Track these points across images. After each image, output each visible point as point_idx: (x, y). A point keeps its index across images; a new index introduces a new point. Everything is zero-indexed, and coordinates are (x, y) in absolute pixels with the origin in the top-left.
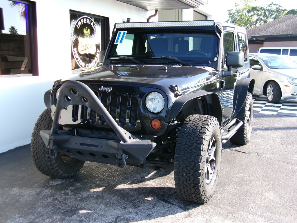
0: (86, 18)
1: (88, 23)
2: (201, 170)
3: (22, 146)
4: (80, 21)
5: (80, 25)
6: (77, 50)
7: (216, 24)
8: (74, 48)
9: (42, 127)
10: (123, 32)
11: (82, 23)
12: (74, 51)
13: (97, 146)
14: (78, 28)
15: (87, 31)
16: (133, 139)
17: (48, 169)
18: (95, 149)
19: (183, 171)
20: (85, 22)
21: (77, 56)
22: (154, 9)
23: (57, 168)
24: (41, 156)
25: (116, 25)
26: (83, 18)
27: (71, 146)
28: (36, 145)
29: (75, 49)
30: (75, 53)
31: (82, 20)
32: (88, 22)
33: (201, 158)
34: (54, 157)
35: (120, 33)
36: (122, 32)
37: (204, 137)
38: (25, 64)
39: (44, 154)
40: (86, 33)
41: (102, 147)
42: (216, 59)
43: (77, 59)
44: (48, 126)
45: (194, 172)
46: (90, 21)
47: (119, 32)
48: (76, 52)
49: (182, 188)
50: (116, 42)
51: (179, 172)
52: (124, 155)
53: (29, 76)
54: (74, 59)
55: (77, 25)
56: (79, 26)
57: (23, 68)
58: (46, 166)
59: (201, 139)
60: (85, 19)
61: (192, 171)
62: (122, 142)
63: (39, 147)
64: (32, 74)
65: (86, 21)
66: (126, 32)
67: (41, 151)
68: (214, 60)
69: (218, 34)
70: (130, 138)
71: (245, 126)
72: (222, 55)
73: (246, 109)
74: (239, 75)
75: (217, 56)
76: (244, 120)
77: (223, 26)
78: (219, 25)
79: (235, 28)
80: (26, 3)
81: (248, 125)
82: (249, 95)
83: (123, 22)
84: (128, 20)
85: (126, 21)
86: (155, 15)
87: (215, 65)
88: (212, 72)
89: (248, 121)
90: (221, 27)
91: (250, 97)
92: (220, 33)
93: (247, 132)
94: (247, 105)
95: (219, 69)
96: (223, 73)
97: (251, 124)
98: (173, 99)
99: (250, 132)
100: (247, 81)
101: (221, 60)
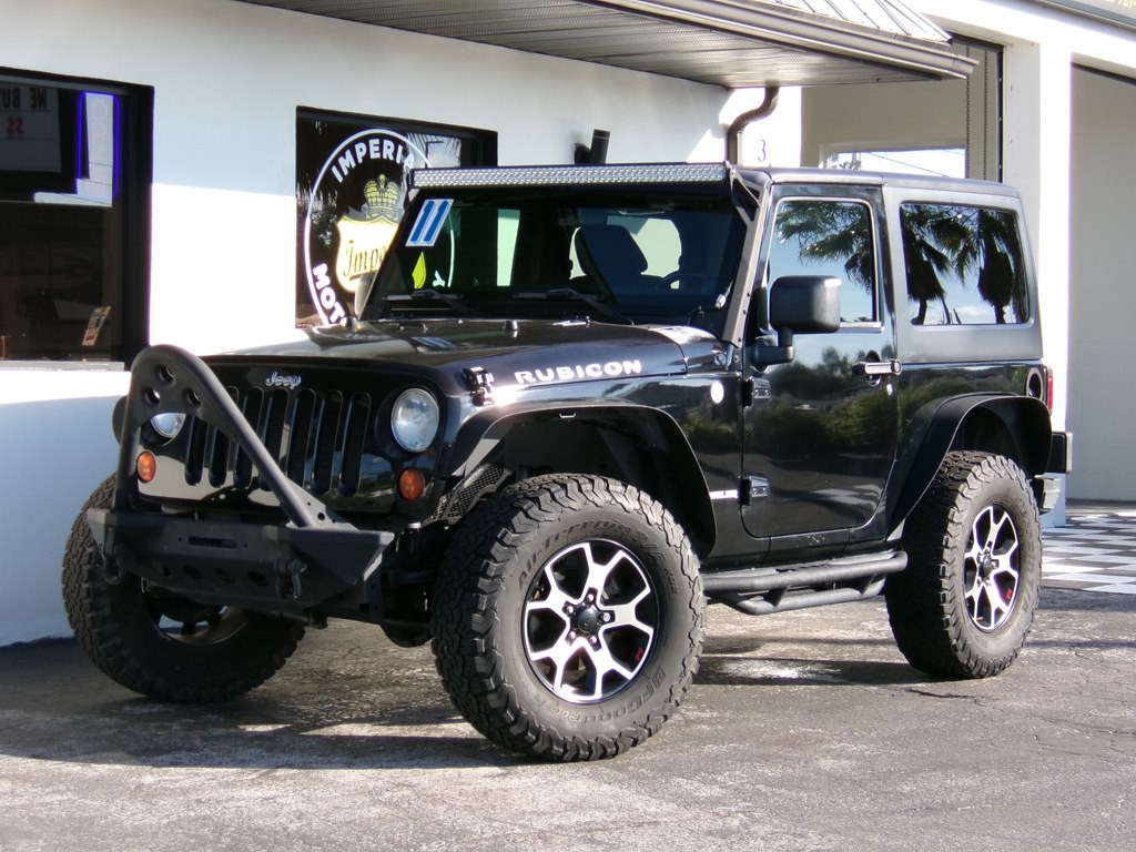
0: (382, 137)
1: (391, 158)
4: (348, 153)
5: (350, 169)
6: (331, 273)
7: (732, 178)
8: (315, 263)
10: (441, 201)
12: (315, 279)
13: (233, 545)
14: (340, 179)
15: (381, 191)
16: (334, 521)
20: (374, 155)
21: (328, 298)
22: (762, 79)
25: (415, 179)
27: (166, 548)
29: (322, 269)
30: (319, 286)
31: (362, 145)
32: (388, 153)
34: (116, 578)
35: (431, 204)
36: (438, 202)
38: (97, 324)
40: (379, 200)
41: (246, 546)
42: (722, 300)
43: (329, 312)
46: (400, 148)
47: (427, 202)
48: (324, 281)
50: (414, 239)
52: (296, 563)
53: (110, 369)
54: (314, 311)
55: (334, 169)
56: (346, 172)
57: (90, 337)
60: (377, 141)
62: (291, 525)
64: (122, 364)
65: (381, 151)
66: (451, 202)
68: (715, 302)
69: (741, 211)
70: (321, 517)
71: (944, 586)
72: (748, 287)
73: (950, 517)
74: (889, 370)
75: (729, 290)
76: (941, 560)
77: (774, 183)
78: (752, 179)
79: (880, 186)
80: (118, 91)
81: (1007, 601)
82: (984, 462)
83: (574, 149)
84: (601, 138)
85: (589, 145)
86: (766, 109)
87: (717, 322)
88: (685, 345)
89: (1004, 581)
90: (761, 184)
91: (986, 469)
92: (752, 209)
93: (960, 614)
94: (959, 500)
95: (731, 338)
96: (757, 353)
97: (1025, 595)
98: (468, 410)
99: (1015, 631)
100: (969, 402)
101: (745, 304)
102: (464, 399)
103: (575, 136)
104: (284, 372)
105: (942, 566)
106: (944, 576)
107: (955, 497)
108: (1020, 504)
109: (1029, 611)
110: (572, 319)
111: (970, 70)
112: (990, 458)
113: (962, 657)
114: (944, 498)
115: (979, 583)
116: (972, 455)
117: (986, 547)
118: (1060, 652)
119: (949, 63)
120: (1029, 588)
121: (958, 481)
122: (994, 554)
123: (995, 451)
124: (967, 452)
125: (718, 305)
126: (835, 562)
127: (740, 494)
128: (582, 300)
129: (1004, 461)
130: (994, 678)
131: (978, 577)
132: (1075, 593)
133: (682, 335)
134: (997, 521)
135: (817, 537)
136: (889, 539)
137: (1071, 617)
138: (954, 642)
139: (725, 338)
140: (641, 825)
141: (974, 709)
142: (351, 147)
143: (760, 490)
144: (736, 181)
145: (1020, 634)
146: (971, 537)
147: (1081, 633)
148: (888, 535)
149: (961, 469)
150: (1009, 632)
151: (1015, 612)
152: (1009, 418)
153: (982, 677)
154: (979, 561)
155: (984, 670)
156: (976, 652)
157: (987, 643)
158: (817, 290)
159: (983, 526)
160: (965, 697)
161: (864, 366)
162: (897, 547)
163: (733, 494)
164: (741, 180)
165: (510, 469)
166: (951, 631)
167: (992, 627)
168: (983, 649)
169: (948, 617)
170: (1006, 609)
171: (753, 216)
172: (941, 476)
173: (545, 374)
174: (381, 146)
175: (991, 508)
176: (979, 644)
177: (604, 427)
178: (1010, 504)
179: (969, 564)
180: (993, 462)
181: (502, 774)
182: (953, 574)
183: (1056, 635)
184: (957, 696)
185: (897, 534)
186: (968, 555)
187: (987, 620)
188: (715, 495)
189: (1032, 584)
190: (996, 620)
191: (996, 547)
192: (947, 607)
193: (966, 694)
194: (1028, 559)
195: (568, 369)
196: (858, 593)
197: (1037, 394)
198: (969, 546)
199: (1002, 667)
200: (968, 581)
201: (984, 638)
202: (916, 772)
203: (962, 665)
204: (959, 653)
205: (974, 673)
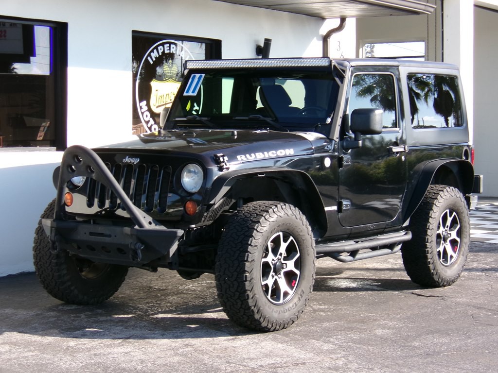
0: (170, 43)
1: (174, 52)
2: (247, 272)
4: (155, 51)
5: (156, 58)
6: (148, 105)
7: (333, 64)
8: (140, 101)
10: (200, 75)
11: (160, 54)
12: (141, 108)
13: (110, 236)
14: (152, 62)
15: (170, 68)
16: (156, 225)
17: (56, 283)
18: (107, 240)
19: (224, 274)
20: (167, 52)
21: (147, 116)
24: (47, 262)
25: (187, 65)
26: (163, 45)
27: (79, 237)
29: (144, 103)
30: (143, 111)
31: (161, 47)
32: (173, 50)
33: (248, 255)
34: (56, 251)
35: (195, 76)
36: (198, 75)
37: (255, 228)
38: (43, 131)
39: (50, 259)
40: (169, 71)
41: (115, 236)
42: (329, 120)
43: (147, 122)
45: (238, 275)
46: (178, 48)
47: (192, 75)
48: (145, 108)
50: (187, 92)
51: (220, 275)
52: (139, 244)
53: (49, 150)
54: (141, 122)
55: (149, 58)
56: (154, 59)
57: (40, 136)
58: (52, 278)
59: (252, 230)
60: (168, 45)
61: (236, 273)
62: (137, 227)
64: (55, 148)
65: (170, 49)
66: (203, 75)
67: (46, 255)
68: (326, 121)
69: (337, 79)
70: (150, 223)
71: (428, 246)
72: (341, 114)
73: (430, 215)
74: (403, 150)
75: (332, 115)
76: (427, 235)
77: (351, 66)
78: (341, 65)
79: (398, 66)
80: (52, 25)
81: (455, 252)
82: (445, 190)
83: (256, 47)
84: (268, 42)
85: (262, 45)
86: (340, 28)
87: (327, 130)
88: (313, 141)
89: (454, 243)
90: (346, 67)
91: (446, 193)
92: (342, 78)
93: (435, 259)
94: (434, 208)
95: (333, 137)
96: (345, 144)
97: (463, 249)
98: (216, 173)
99: (458, 265)
100: (438, 163)
101: (339, 121)
102: (215, 168)
103: (256, 41)
104: (132, 156)
105: (427, 237)
106: (428, 242)
107: (432, 206)
108: (461, 208)
109: (465, 256)
110: (261, 129)
111: (432, 10)
112: (447, 188)
113: (436, 278)
114: (428, 207)
115: (443, 244)
116: (439, 187)
117: (446, 228)
118: (478, 274)
119: (423, 7)
120: (465, 246)
121: (433, 199)
122: (450, 231)
123: (450, 185)
124: (437, 185)
125: (327, 122)
126: (379, 237)
127: (338, 208)
128: (265, 120)
129: (454, 189)
130: (450, 287)
131: (442, 242)
132: (481, 243)
133: (311, 136)
134: (450, 216)
135: (372, 226)
136: (404, 226)
137: (481, 256)
138: (432, 271)
139: (330, 138)
140: (298, 365)
141: (442, 302)
142: (156, 48)
143: (347, 206)
144: (334, 66)
145: (461, 266)
146: (439, 224)
147: (486, 264)
148: (403, 224)
149: (435, 193)
150: (456, 266)
151: (458, 257)
152: (455, 170)
153: (445, 286)
154: (443, 235)
155: (445, 283)
156: (442, 275)
157: (446, 271)
158: (372, 115)
159: (445, 219)
160: (438, 296)
161: (391, 149)
162: (406, 228)
163: (335, 208)
164: (336, 65)
165: (235, 199)
166: (431, 266)
167: (449, 263)
168: (445, 274)
169: (430, 260)
170: (455, 255)
171: (342, 82)
172: (426, 197)
173: (251, 156)
174: (170, 47)
175: (448, 211)
176: (443, 272)
177: (277, 179)
178: (456, 208)
179: (439, 236)
180: (449, 190)
181: (233, 339)
182: (432, 241)
183: (475, 265)
184: (434, 296)
185: (406, 223)
186: (438, 232)
187: (446, 261)
188: (327, 209)
189: (466, 244)
190: (450, 261)
191: (450, 227)
192: (429, 255)
193: (438, 295)
194: (464, 233)
195: (261, 154)
196: (390, 251)
197: (467, 158)
198: (439, 228)
199: (453, 282)
200: (438, 243)
201: (446, 269)
202: (420, 335)
203: (435, 281)
204: (434, 276)
205: (441, 285)
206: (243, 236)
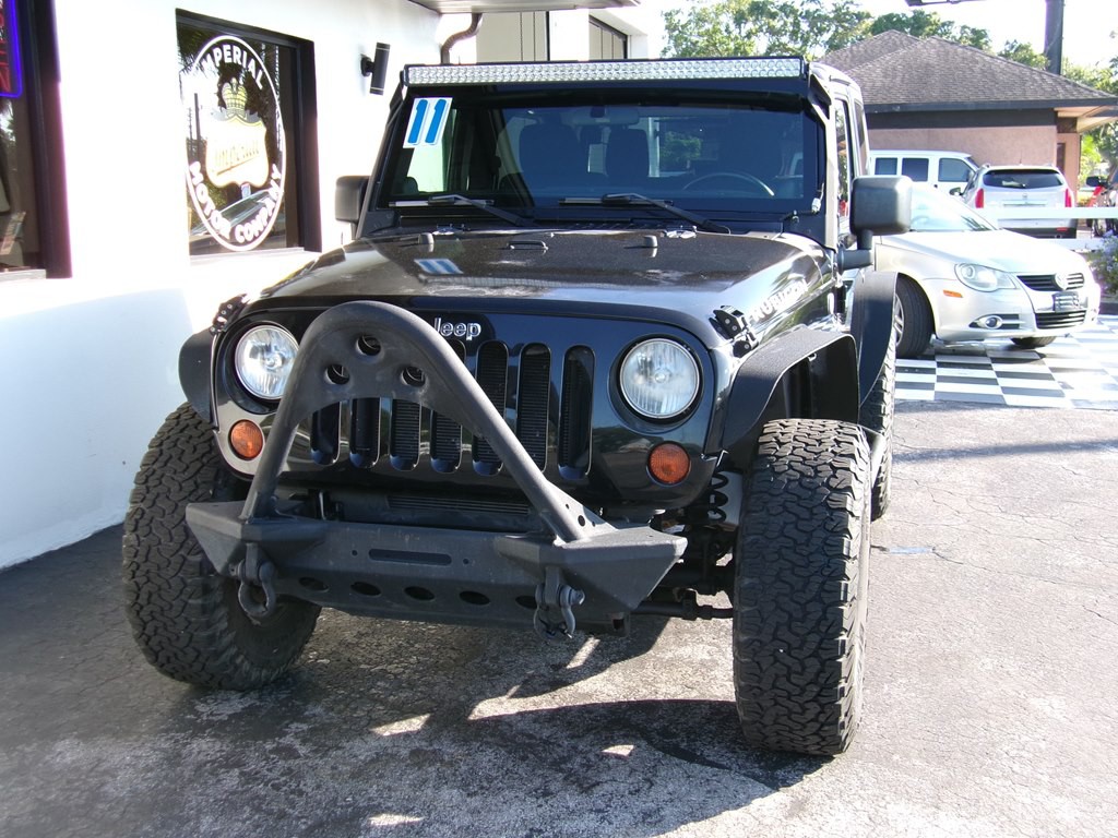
0: (232, 43)
1: (240, 63)
2: (846, 631)
3: (18, 562)
4: (209, 56)
7: (810, 73)
8: (191, 162)
9: (169, 490)
10: (437, 99)
11: (218, 65)
12: (193, 177)
13: (444, 559)
15: (235, 94)
16: (594, 525)
17: (197, 657)
18: (436, 571)
19: (775, 638)
20: (228, 60)
21: (202, 194)
22: (471, 7)
23: (233, 651)
24: (171, 606)
26: (220, 45)
27: (331, 563)
28: (146, 561)
29: (197, 165)
30: (195, 182)
31: (217, 51)
32: (237, 58)
33: (847, 585)
34: (262, 609)
36: (432, 102)
37: (849, 508)
38: (14, 232)
39: (185, 597)
40: (233, 101)
41: (466, 562)
42: (817, 204)
43: (204, 206)
44: (195, 483)
45: (821, 642)
46: (245, 53)
47: (417, 101)
48: (199, 177)
49: (767, 704)
50: (411, 141)
51: (761, 642)
52: (570, 592)
53: (32, 277)
56: (208, 75)
57: (7, 246)
58: (188, 646)
59: (840, 514)
60: (228, 47)
61: (814, 638)
62: (559, 542)
63: (159, 569)
64: (43, 272)
65: (232, 56)
66: (449, 101)
67: (170, 588)
68: (811, 206)
69: (817, 109)
70: (581, 521)
72: (837, 190)
75: (822, 193)
78: (819, 76)
83: (361, 59)
84: (382, 50)
85: (372, 57)
86: (473, 30)
87: (814, 228)
102: (723, 347)
103: (361, 48)
110: (685, 229)
125: (814, 209)
139: (827, 245)
142: (210, 51)
158: (900, 191)
171: (827, 117)
174: (231, 51)
206: (821, 534)
